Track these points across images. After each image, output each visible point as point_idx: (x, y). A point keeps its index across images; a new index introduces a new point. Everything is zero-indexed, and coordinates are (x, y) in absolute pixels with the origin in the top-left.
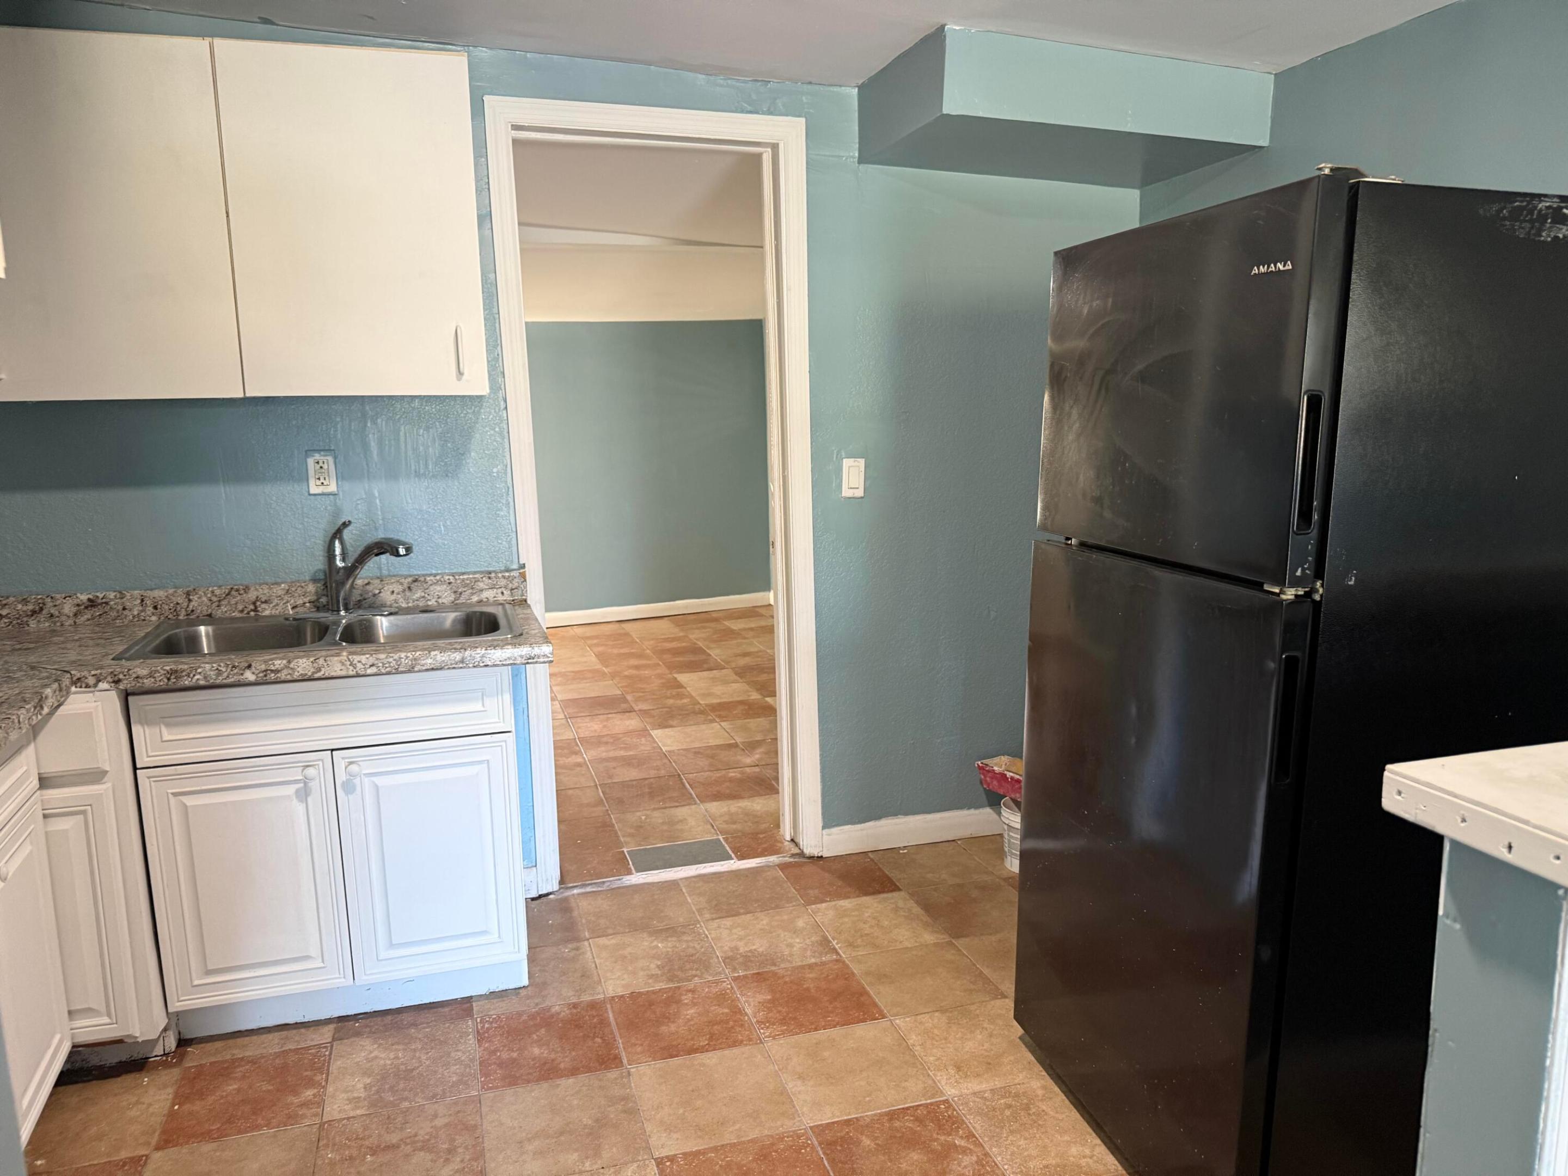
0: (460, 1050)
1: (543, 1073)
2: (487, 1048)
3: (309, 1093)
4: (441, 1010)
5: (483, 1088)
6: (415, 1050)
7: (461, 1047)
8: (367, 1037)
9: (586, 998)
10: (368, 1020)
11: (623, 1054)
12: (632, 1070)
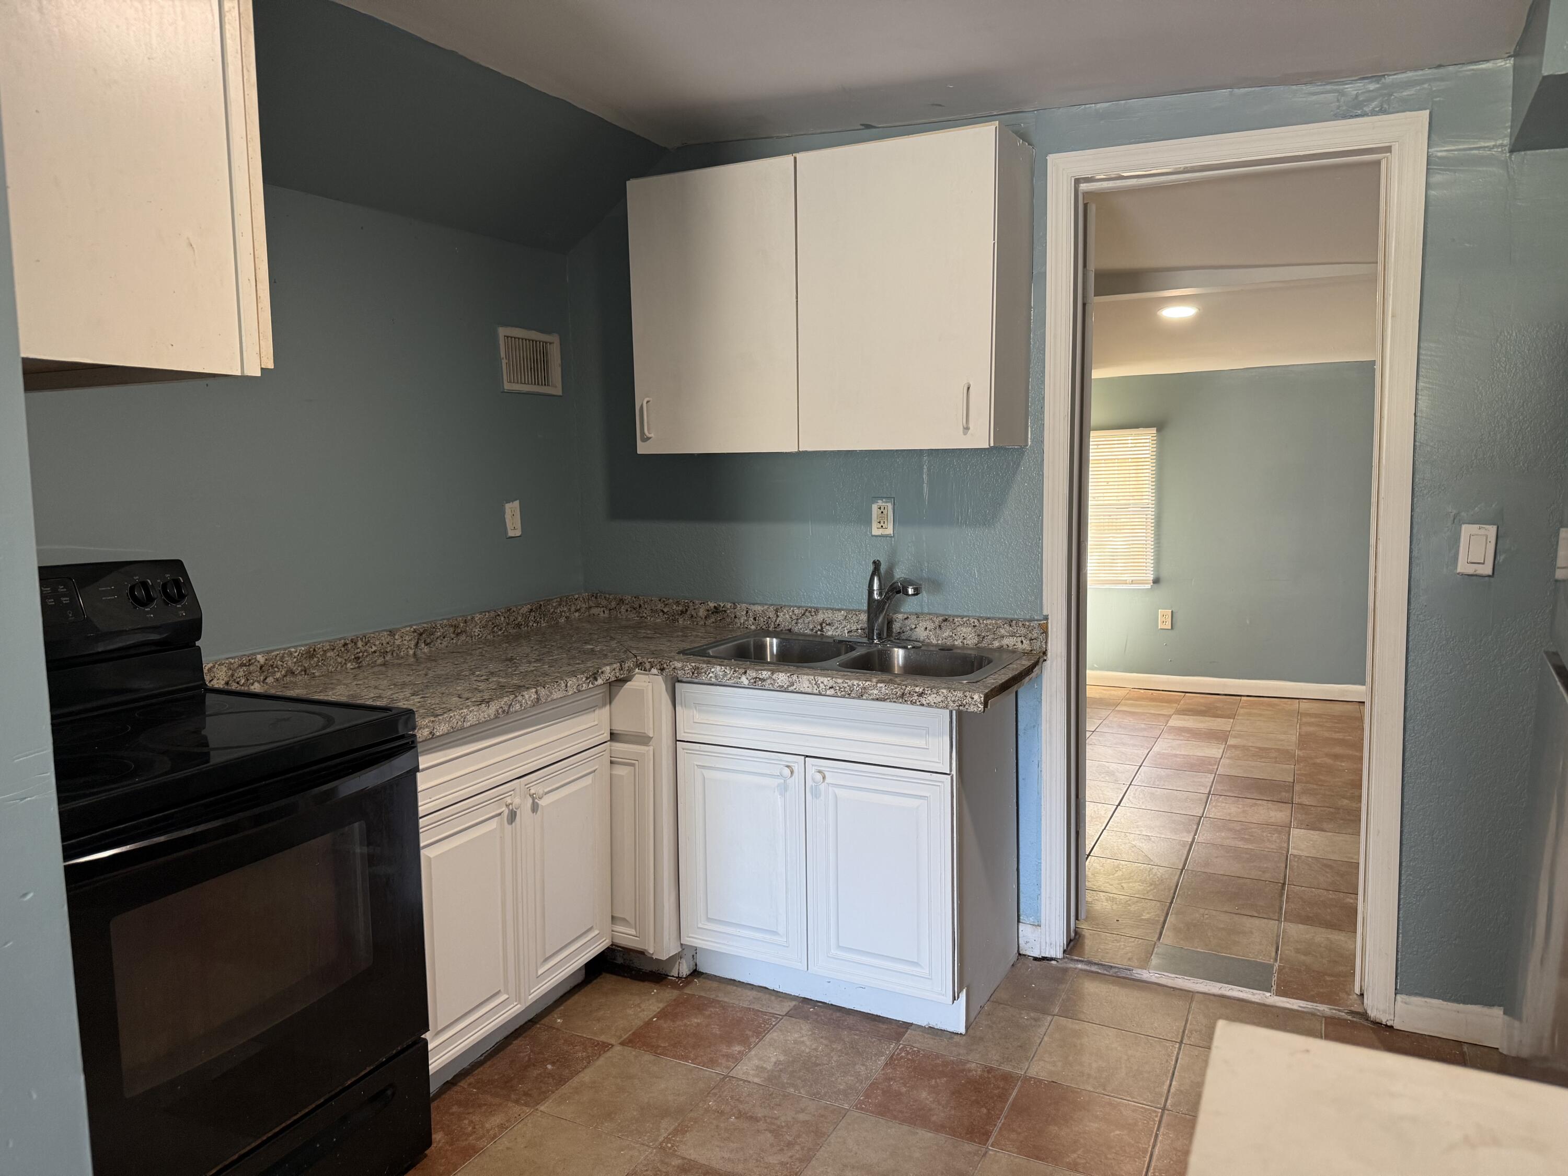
0: (866, 1066)
1: (913, 1116)
2: (887, 1074)
3: (737, 1048)
4: (881, 1025)
5: (856, 1105)
6: (833, 1050)
7: (869, 1063)
8: (810, 1023)
9: (1007, 1068)
10: (822, 1010)
11: (995, 1134)
12: (990, 1152)
